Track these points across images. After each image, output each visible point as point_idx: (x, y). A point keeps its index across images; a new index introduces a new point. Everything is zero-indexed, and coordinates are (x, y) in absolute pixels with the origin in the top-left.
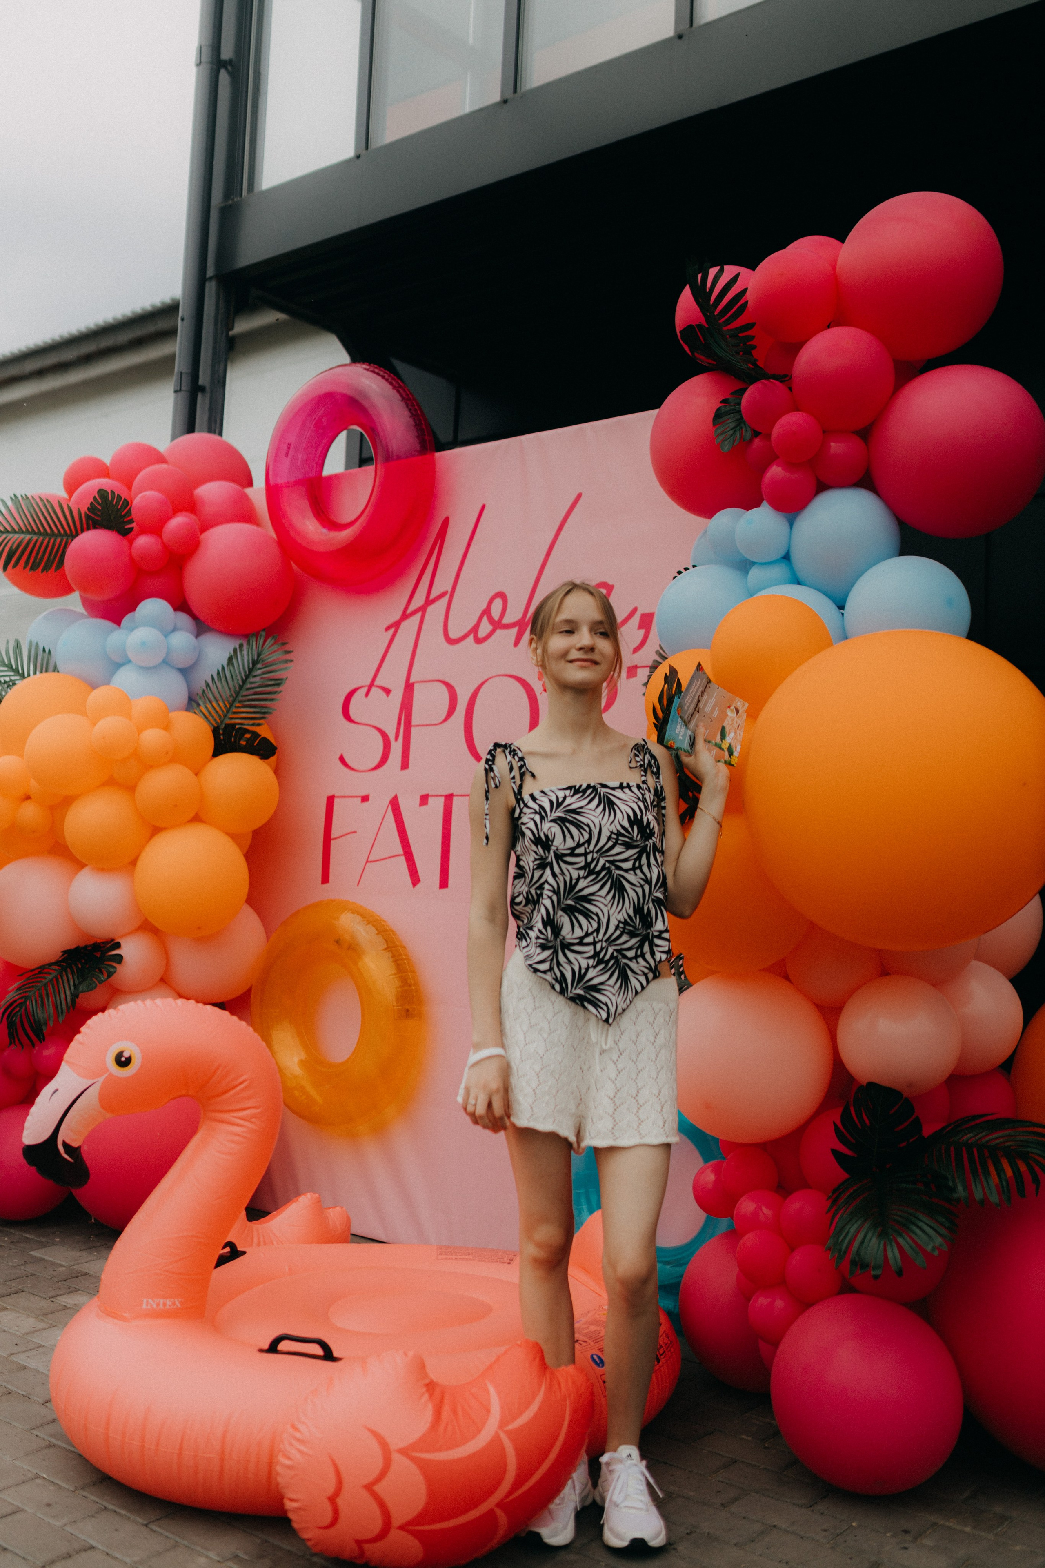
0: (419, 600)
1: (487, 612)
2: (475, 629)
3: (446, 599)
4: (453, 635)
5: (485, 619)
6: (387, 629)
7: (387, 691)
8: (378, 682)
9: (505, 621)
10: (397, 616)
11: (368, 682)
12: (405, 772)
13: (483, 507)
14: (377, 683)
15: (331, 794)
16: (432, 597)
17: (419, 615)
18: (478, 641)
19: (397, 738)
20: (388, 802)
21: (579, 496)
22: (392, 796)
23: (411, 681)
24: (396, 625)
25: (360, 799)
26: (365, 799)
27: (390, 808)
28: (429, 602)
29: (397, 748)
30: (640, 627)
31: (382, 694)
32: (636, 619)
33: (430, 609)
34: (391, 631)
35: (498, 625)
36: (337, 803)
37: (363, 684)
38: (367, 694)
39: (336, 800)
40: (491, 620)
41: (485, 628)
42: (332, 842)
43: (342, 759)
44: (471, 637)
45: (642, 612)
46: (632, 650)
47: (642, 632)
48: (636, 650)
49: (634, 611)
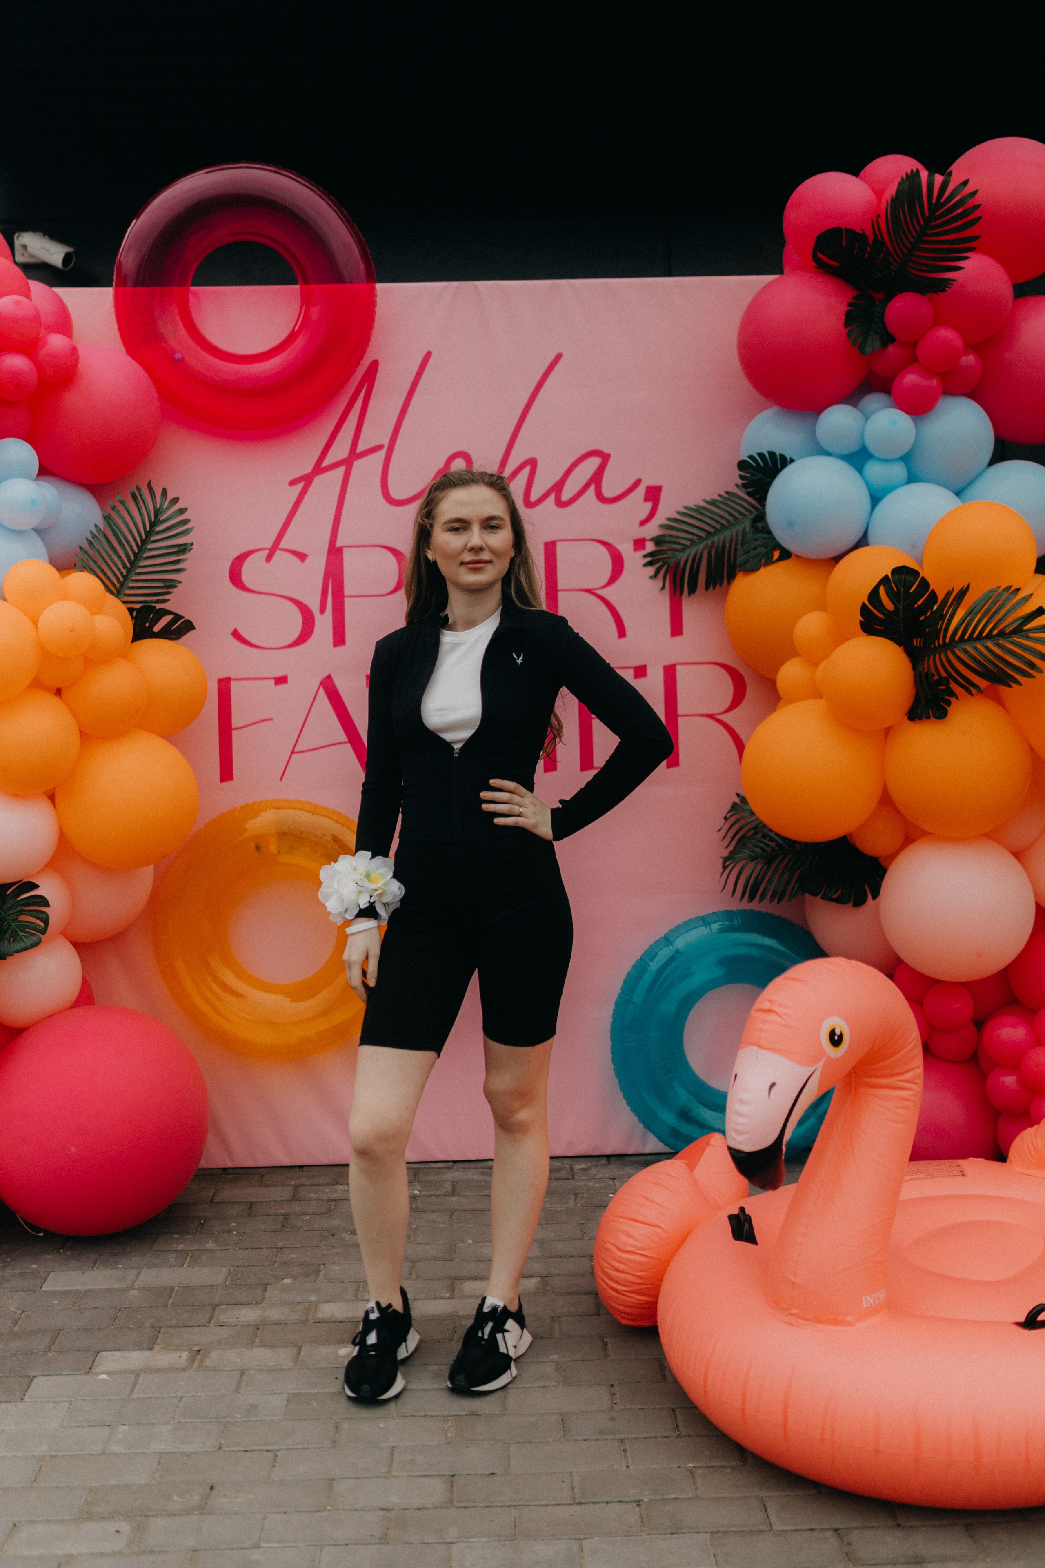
0: (341, 450)
3: (382, 454)
4: (396, 494)
6: (293, 483)
7: (302, 557)
8: (283, 545)
10: (308, 469)
11: (270, 545)
12: (340, 649)
13: (429, 355)
15: (226, 675)
16: (360, 448)
17: (341, 470)
19: (322, 610)
20: (318, 683)
21: (559, 357)
22: (324, 675)
23: (338, 544)
24: (307, 480)
25: (273, 682)
26: (281, 680)
27: (321, 689)
28: (354, 455)
29: (324, 623)
30: (646, 499)
31: (295, 560)
32: (642, 491)
33: (357, 465)
34: (299, 487)
36: (235, 688)
37: (263, 546)
38: (269, 558)
39: (233, 684)
42: (233, 732)
43: (236, 634)
45: (648, 484)
46: (638, 523)
47: (649, 505)
48: (643, 523)
49: (638, 482)
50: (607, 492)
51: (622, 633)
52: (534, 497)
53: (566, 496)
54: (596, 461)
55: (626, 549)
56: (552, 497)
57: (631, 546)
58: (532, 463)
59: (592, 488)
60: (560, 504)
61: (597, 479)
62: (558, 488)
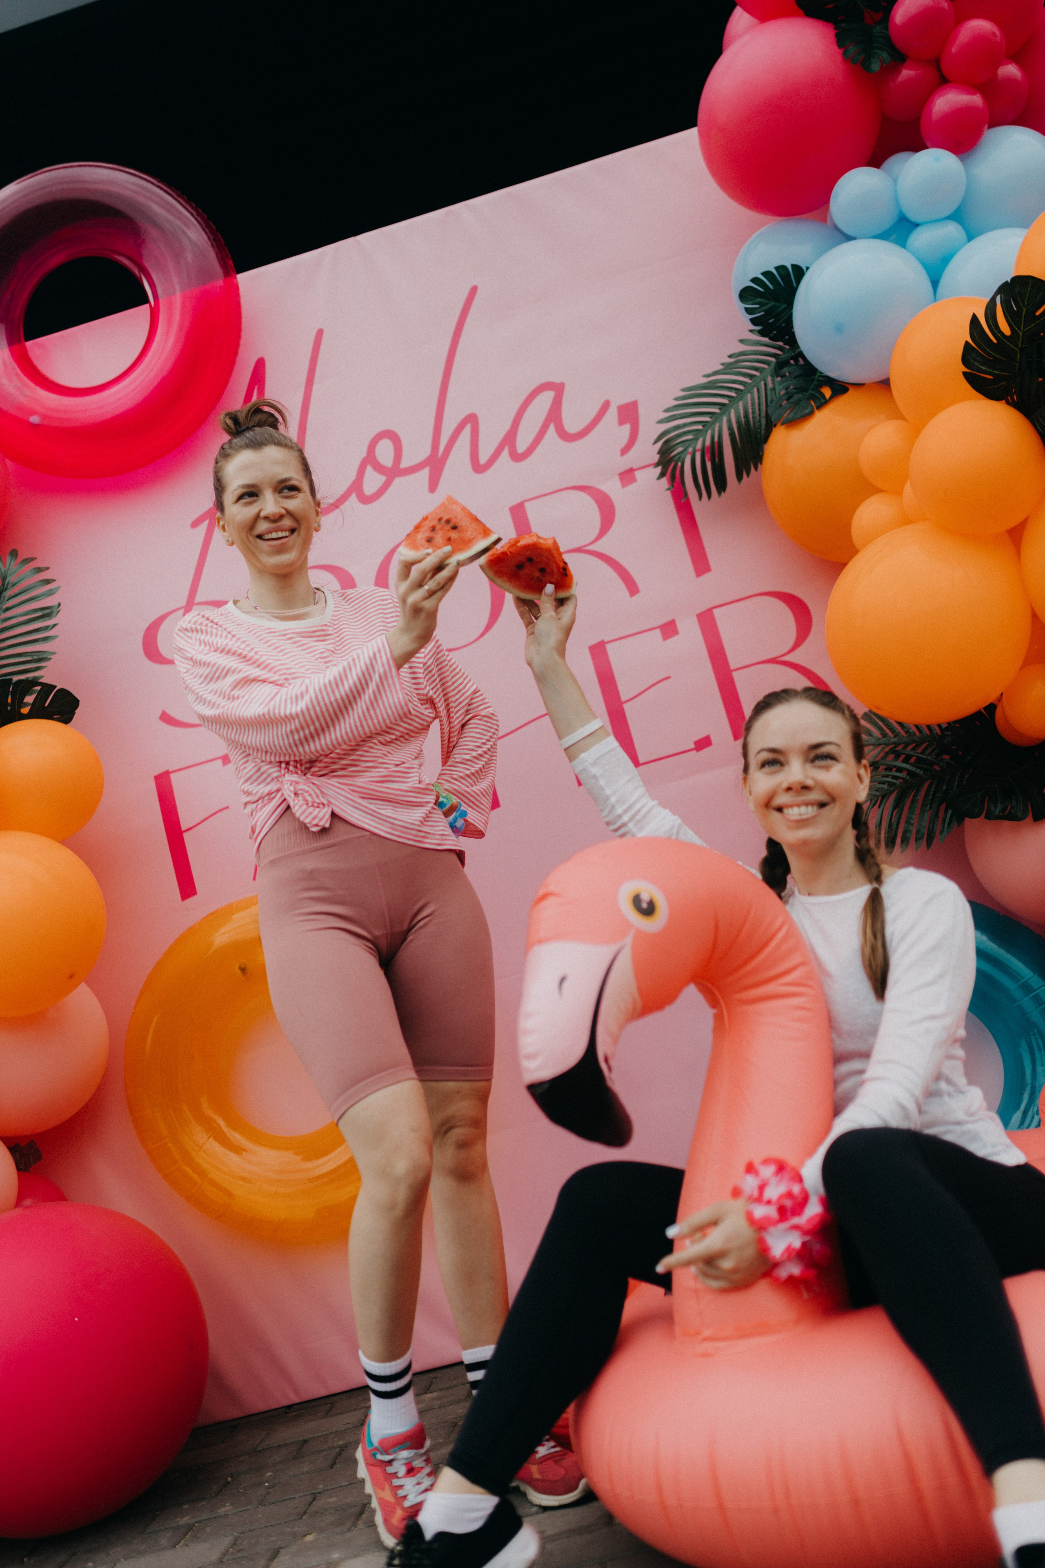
1: (370, 459)
2: (356, 487)
5: (369, 470)
6: (194, 524)
8: (199, 598)
9: (405, 463)
11: (182, 602)
13: (320, 333)
14: (197, 600)
15: (160, 771)
18: (366, 500)
21: (474, 290)
25: (218, 762)
30: (621, 423)
32: (612, 414)
34: (203, 525)
35: (393, 473)
36: (176, 781)
37: (173, 607)
39: (174, 778)
40: (379, 468)
41: (373, 481)
43: (163, 719)
44: (353, 497)
45: (619, 404)
46: (619, 452)
47: (627, 428)
48: (625, 451)
49: (606, 405)
50: (571, 427)
51: (633, 588)
52: (483, 459)
53: (521, 448)
54: (546, 398)
55: (612, 488)
56: (506, 452)
57: (617, 482)
58: (472, 420)
59: (552, 428)
60: (517, 457)
61: (554, 415)
62: (510, 439)
